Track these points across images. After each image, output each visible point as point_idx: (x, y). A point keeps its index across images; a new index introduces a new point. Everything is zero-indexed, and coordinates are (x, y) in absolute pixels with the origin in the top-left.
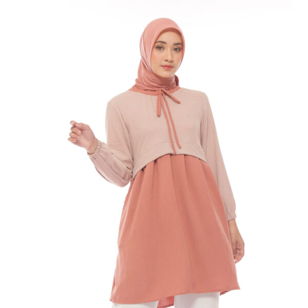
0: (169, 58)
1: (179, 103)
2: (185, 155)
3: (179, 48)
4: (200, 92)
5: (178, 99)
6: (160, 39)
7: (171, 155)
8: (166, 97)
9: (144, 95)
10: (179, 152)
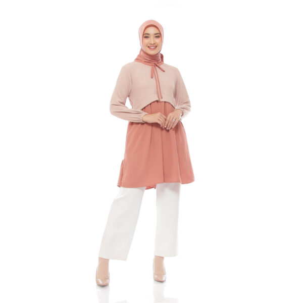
0: (152, 42)
1: (164, 71)
2: (165, 102)
3: (159, 35)
4: (175, 68)
5: (164, 69)
6: (146, 32)
7: (157, 101)
8: (157, 68)
9: (144, 65)
10: (161, 100)
